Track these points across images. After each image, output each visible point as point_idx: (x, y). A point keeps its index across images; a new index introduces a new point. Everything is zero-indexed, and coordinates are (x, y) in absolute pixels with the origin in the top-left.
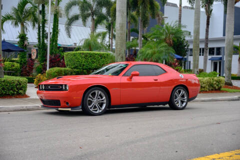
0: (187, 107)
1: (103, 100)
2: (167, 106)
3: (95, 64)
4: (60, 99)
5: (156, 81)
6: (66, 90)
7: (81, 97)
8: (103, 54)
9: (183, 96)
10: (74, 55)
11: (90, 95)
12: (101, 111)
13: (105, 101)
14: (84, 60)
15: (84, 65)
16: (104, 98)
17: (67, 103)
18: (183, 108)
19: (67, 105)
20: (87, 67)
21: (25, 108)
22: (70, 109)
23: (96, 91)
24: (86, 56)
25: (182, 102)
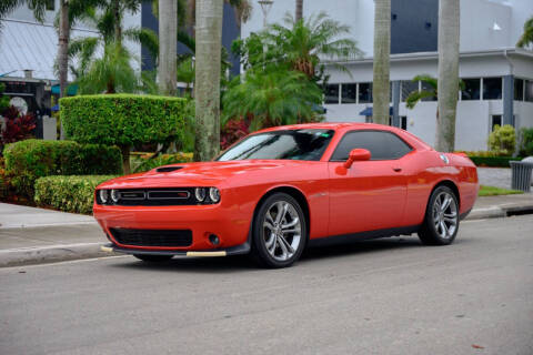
0: (457, 237)
1: (293, 227)
2: (415, 236)
3: (151, 130)
4: (190, 227)
5: (397, 174)
6: (207, 201)
7: (247, 220)
8: (173, 102)
9: (448, 211)
10: (95, 104)
11: (269, 215)
12: (291, 255)
13: (298, 229)
14: (122, 119)
15: (121, 133)
16: (296, 220)
17: (212, 237)
18: (450, 241)
19: (211, 241)
20: (130, 136)
21: (34, 255)
22: (223, 253)
23: (281, 203)
24: (128, 108)
25: (448, 224)
